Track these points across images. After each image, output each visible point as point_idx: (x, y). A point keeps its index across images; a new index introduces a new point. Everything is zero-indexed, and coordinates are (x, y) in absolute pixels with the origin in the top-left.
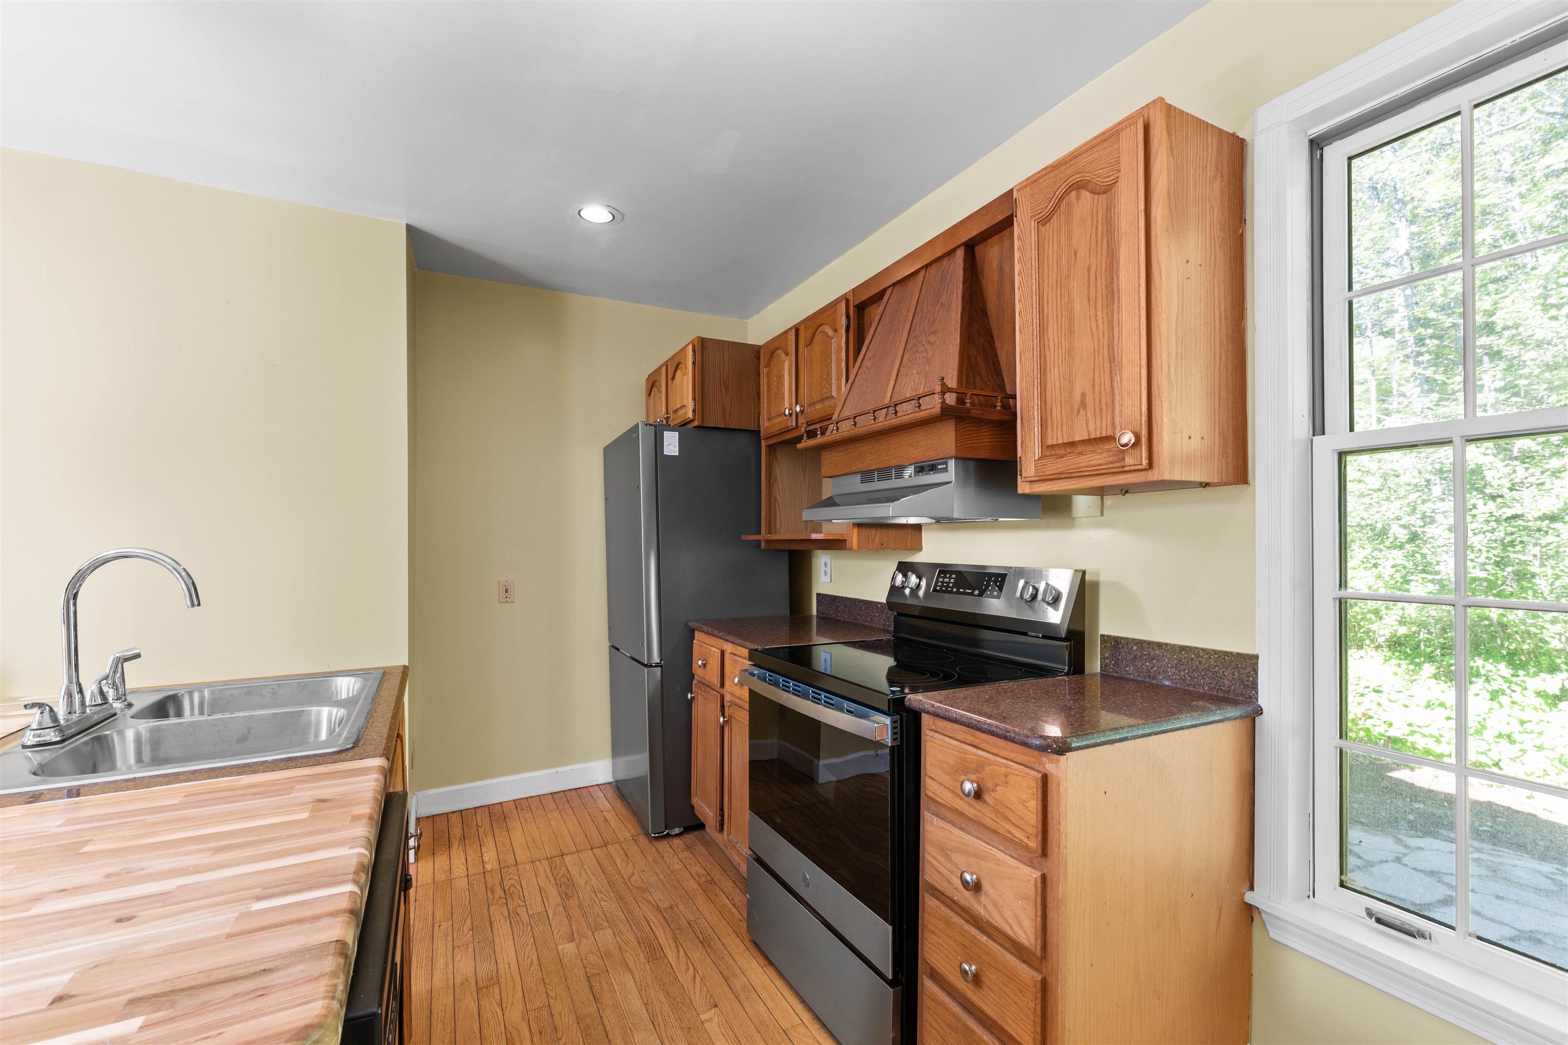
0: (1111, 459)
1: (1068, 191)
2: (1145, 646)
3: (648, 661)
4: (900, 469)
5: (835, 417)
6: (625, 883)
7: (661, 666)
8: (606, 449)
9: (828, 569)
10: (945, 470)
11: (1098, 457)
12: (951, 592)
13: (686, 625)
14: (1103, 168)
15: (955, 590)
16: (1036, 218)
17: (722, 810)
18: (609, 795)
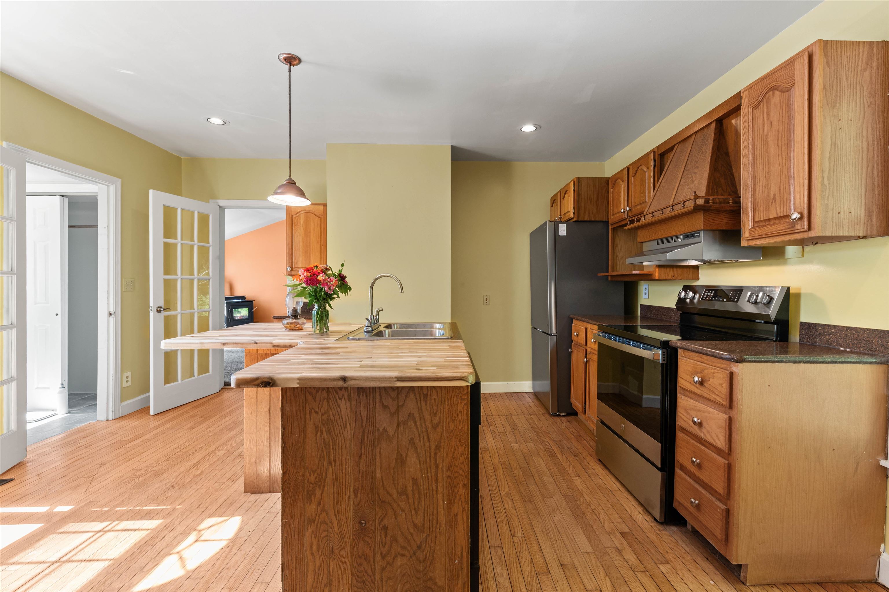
0: (788, 227)
1: (768, 91)
2: (826, 327)
3: (550, 332)
4: (677, 237)
5: (645, 213)
6: (539, 429)
7: (557, 336)
8: (531, 234)
9: (647, 291)
10: (699, 236)
11: (782, 226)
12: (712, 300)
13: (569, 317)
14: (786, 79)
15: (713, 299)
16: (751, 106)
17: (585, 403)
18: (531, 397)
